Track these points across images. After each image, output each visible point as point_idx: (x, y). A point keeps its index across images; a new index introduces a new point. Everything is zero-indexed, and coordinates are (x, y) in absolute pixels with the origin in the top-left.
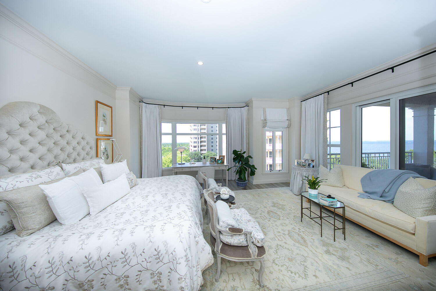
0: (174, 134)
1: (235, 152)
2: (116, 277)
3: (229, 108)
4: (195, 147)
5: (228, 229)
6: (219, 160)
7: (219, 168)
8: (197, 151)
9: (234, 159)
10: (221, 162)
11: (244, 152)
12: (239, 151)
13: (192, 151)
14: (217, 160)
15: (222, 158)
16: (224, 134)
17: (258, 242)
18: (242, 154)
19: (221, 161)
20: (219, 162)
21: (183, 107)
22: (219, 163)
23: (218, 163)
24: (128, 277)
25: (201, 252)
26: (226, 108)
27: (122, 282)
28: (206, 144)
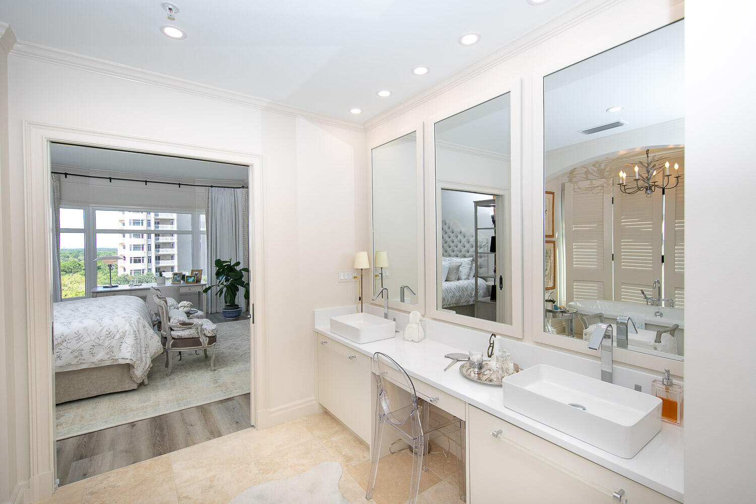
0: (90, 231)
1: (219, 263)
2: (71, 350)
3: (212, 187)
4: (137, 260)
5: (178, 324)
6: (191, 277)
7: (190, 290)
8: (146, 272)
9: (218, 274)
10: (194, 281)
11: (238, 264)
12: (227, 262)
13: (128, 272)
14: (187, 276)
15: (196, 274)
16: (202, 233)
17: (209, 332)
18: (234, 265)
19: (193, 278)
20: (191, 280)
21: (112, 180)
22: (189, 283)
23: (187, 282)
24: (83, 350)
25: (151, 339)
26: (207, 186)
27: (76, 354)
28: (174, 251)
